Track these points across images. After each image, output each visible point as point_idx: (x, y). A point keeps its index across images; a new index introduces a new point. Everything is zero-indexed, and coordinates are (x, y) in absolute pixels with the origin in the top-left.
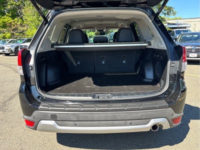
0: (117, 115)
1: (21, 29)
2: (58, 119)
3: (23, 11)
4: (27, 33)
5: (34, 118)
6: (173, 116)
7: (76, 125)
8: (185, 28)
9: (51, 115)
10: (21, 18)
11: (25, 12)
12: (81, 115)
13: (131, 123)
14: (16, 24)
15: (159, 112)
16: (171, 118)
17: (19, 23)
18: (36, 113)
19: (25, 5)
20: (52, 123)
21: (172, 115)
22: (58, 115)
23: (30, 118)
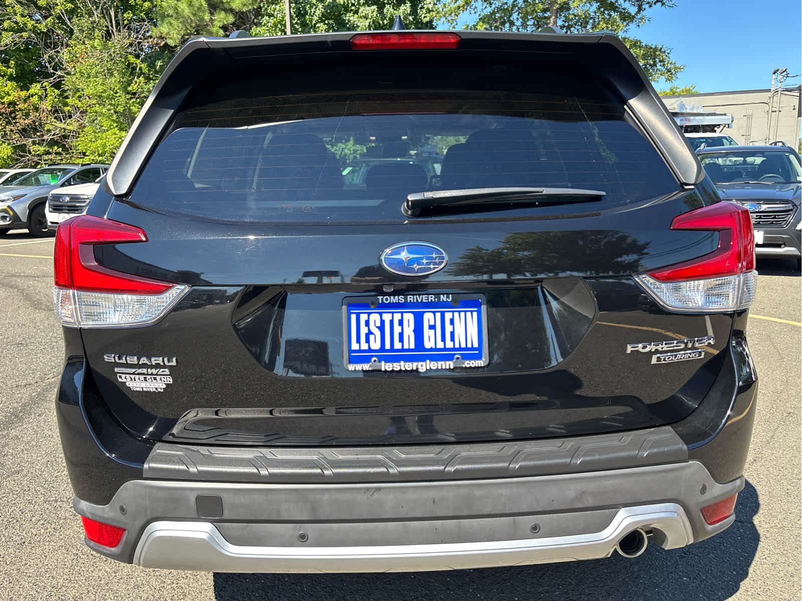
0: (478, 493)
1: (55, 127)
2: (227, 515)
3: (64, 55)
4: (80, 144)
5: (122, 509)
6: (708, 495)
7: (303, 540)
8: (711, 128)
9: (199, 499)
10: (57, 85)
11: (74, 59)
12: (326, 497)
13: (535, 528)
14: (37, 109)
15: (648, 478)
16: (698, 500)
17: (46, 105)
18: (130, 489)
19: (71, 32)
20: (201, 530)
21: (704, 490)
22: (225, 497)
23: (105, 512)
